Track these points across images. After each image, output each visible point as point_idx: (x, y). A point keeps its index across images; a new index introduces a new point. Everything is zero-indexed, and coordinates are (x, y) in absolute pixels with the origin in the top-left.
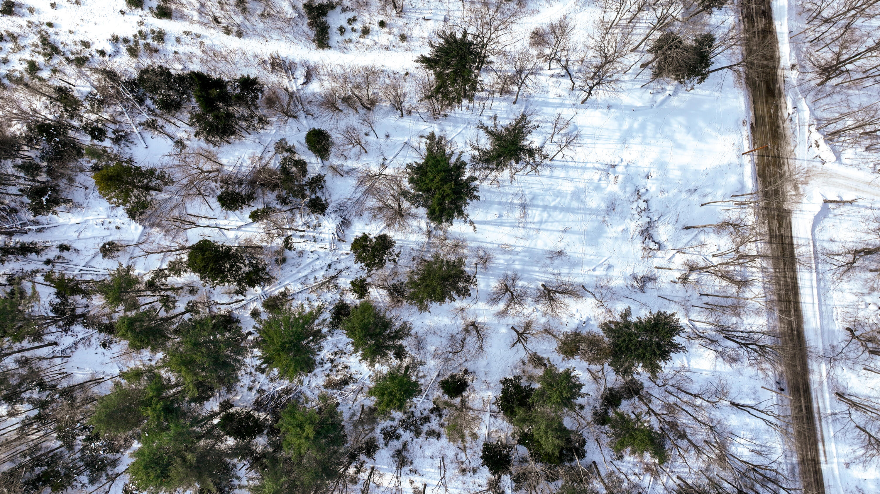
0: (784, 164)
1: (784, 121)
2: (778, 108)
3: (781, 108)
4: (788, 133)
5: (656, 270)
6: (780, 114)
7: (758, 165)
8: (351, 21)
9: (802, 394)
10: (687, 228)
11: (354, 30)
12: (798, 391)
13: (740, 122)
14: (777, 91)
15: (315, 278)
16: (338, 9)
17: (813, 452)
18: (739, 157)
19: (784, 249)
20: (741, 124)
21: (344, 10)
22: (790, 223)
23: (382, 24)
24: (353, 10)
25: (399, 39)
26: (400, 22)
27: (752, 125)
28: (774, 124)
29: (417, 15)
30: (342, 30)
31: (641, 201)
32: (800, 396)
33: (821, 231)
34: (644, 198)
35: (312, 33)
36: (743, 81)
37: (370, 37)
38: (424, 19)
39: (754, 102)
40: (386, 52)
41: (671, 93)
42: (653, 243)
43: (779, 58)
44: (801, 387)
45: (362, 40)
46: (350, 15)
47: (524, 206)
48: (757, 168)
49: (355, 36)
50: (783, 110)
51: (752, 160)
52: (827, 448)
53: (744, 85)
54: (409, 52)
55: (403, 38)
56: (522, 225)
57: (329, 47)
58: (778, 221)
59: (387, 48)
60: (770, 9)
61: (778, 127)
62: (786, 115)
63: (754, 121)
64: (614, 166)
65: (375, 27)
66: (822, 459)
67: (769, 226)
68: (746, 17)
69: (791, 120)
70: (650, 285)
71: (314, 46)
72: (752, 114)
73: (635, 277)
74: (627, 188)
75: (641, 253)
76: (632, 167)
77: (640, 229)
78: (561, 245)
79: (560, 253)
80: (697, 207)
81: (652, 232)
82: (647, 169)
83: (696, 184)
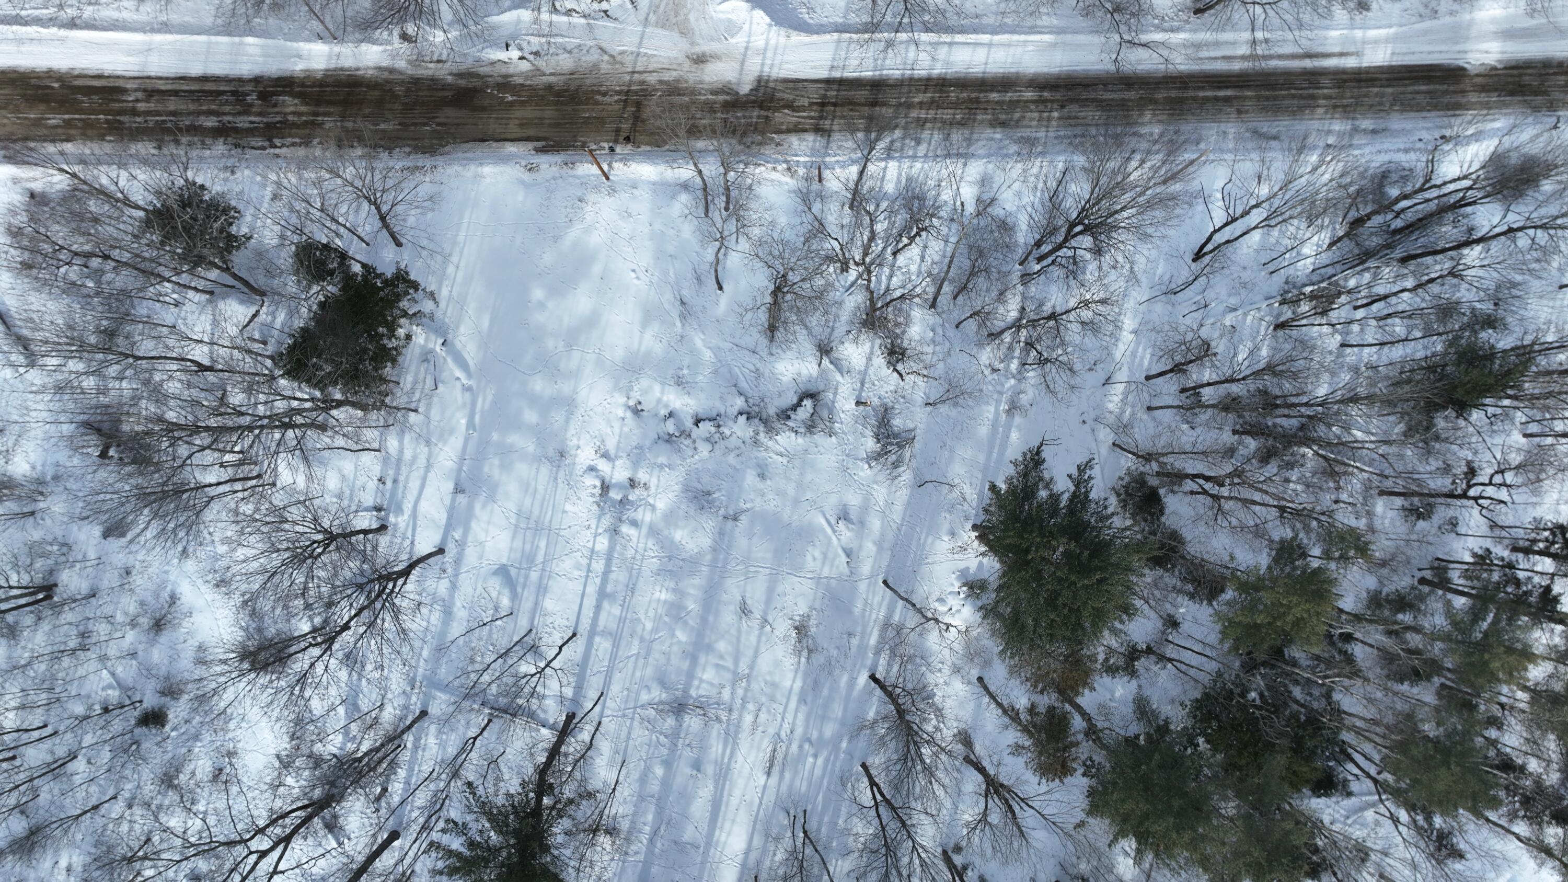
0: (643, 83)
1: (538, 72)
2: (505, 84)
3: (506, 76)
4: (566, 62)
5: (863, 406)
6: (520, 81)
9: (1191, 93)
12: (1181, 101)
13: (526, 176)
14: (462, 82)
17: (1325, 81)
18: (613, 191)
19: (851, 103)
20: (534, 175)
22: (786, 81)
27: (537, 150)
28: (543, 97)
31: (696, 433)
32: (1194, 99)
33: (811, 10)
34: (689, 423)
39: (483, 140)
41: (441, 341)
42: (800, 410)
43: (380, 68)
44: (1173, 94)
47: (679, 708)
48: (644, 148)
50: (511, 70)
51: (624, 160)
52: (1337, 49)
53: (439, 160)
56: (724, 716)
58: (777, 109)
60: (257, 80)
61: (549, 87)
62: (525, 66)
63: (531, 145)
64: (605, 488)
66: (1350, 63)
67: (789, 131)
68: (270, 140)
69: (537, 54)
70: (896, 424)
72: (511, 148)
73: (877, 456)
74: (662, 460)
75: (819, 438)
76: (611, 445)
77: (762, 436)
78: (783, 627)
79: (801, 629)
80: (724, 302)
81: (772, 411)
82: (620, 412)
83: (668, 299)
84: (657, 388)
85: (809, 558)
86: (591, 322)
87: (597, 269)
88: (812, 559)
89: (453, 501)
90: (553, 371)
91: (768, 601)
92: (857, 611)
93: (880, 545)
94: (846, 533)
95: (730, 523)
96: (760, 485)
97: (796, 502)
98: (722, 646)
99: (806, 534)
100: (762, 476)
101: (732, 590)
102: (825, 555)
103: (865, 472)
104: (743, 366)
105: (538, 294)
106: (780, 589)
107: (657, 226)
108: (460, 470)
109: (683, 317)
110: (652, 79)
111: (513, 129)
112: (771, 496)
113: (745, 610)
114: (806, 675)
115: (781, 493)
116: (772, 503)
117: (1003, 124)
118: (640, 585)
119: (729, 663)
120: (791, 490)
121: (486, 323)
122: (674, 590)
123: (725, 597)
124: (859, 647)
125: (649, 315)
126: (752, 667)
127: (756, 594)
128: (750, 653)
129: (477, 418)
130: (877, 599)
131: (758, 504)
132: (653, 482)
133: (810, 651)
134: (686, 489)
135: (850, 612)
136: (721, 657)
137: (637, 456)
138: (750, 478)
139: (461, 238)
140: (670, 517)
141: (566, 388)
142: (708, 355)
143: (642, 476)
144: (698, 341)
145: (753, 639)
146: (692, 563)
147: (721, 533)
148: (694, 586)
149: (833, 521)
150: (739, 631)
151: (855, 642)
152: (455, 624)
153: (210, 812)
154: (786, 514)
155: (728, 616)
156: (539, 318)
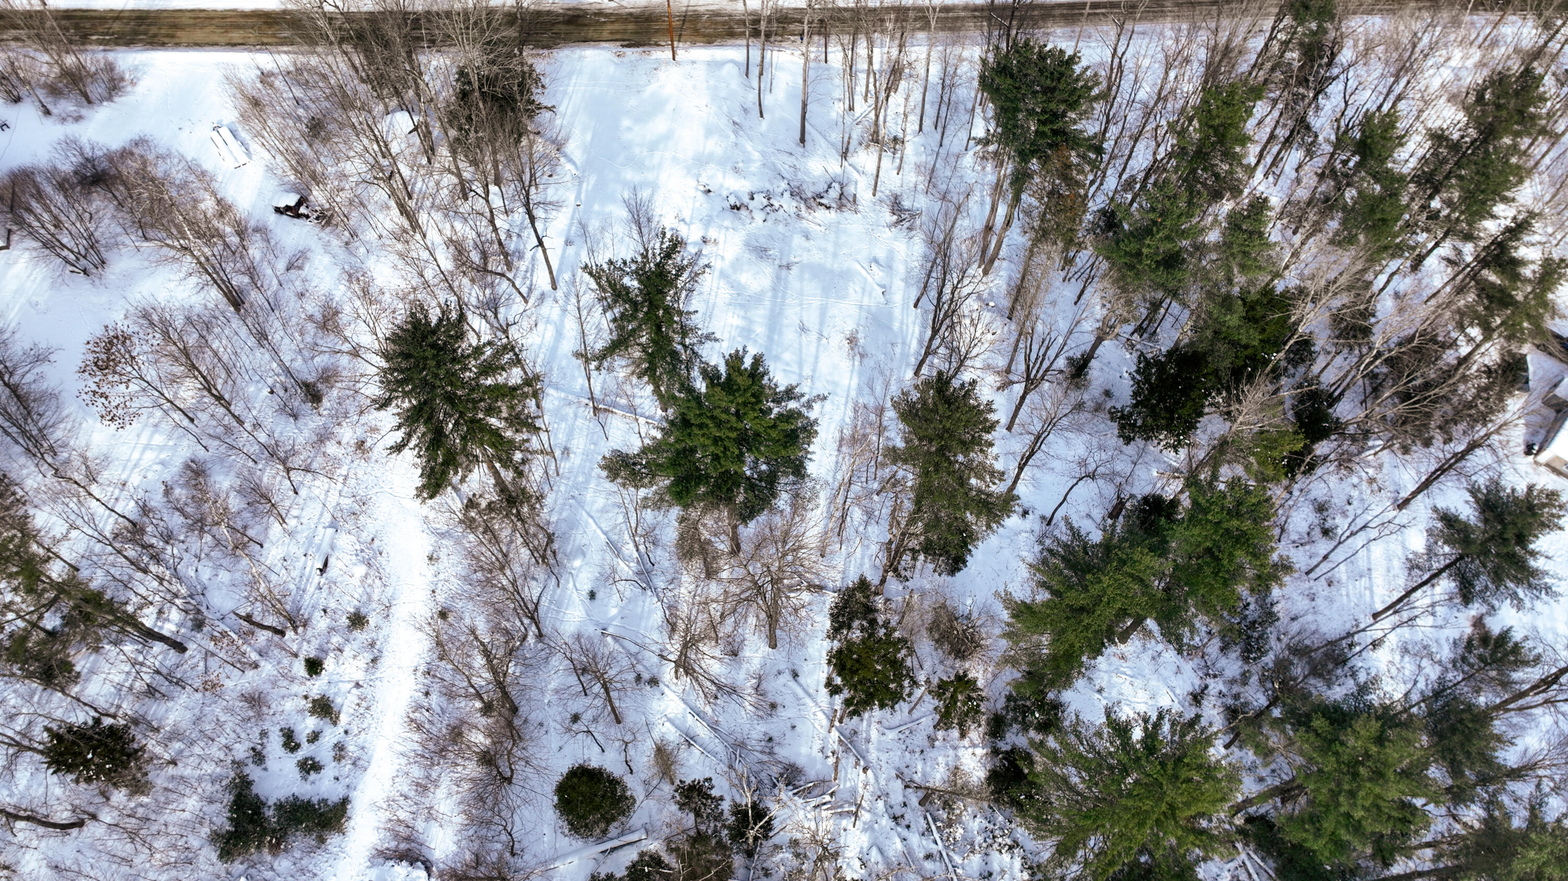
0: (696, 9)
1: (622, 7)
2: (599, 14)
3: (599, 10)
5: (878, 194)
6: (609, 11)
7: (694, 43)
8: (290, 742)
10: (803, 140)
11: (314, 737)
13: (616, 59)
14: (570, 13)
15: (928, 857)
16: (253, 772)
18: (679, 64)
19: (842, 20)
20: (622, 59)
21: (259, 757)
23: (314, 666)
24: (264, 734)
25: (357, 633)
26: (321, 623)
28: (626, 19)
29: (311, 589)
30: (310, 767)
31: (752, 205)
35: (299, 841)
36: (546, 52)
37: (339, 700)
38: (322, 571)
39: (584, 40)
40: (384, 663)
41: (555, 148)
42: (830, 192)
45: (344, 719)
46: (275, 745)
48: (700, 44)
49: (331, 736)
50: (604, 7)
51: (686, 49)
53: (552, 51)
54: (393, 610)
55: (357, 620)
57: (345, 801)
58: (790, 23)
59: (374, 660)
61: (631, 14)
62: (613, 4)
63: (618, 43)
65: (317, 687)
67: (800, 35)
70: (906, 204)
71: (333, 840)
72: (604, 45)
73: (895, 224)
74: (727, 223)
75: (847, 214)
76: (686, 215)
77: (804, 212)
78: (837, 341)
79: (852, 340)
80: (764, 125)
81: (810, 195)
82: (692, 193)
83: (723, 123)
84: (720, 175)
85: (851, 291)
86: (667, 137)
87: (669, 108)
88: (853, 289)
89: (564, 251)
90: (640, 166)
91: (822, 323)
92: (896, 325)
93: (906, 280)
94: (878, 274)
95: (784, 272)
96: (806, 244)
97: (835, 255)
98: (787, 356)
99: (846, 275)
100: (807, 238)
101: (791, 316)
102: (864, 290)
103: (888, 234)
104: (784, 163)
105: (626, 122)
106: (830, 313)
107: (712, 82)
108: (569, 230)
109: (736, 133)
110: (702, 9)
111: (605, 35)
112: (815, 251)
113: (803, 329)
114: (860, 374)
115: (824, 250)
116: (816, 257)
117: (950, 29)
118: (716, 312)
119: (795, 368)
120: (830, 247)
121: (589, 137)
122: (744, 318)
123: (785, 322)
124: (902, 354)
125: (709, 131)
126: (814, 370)
127: (812, 321)
128: (812, 359)
129: (583, 196)
130: (911, 319)
131: (805, 258)
132: (721, 240)
133: (862, 356)
134: (747, 244)
135: (890, 328)
136: (788, 364)
137: (708, 222)
138: (798, 240)
139: (570, 89)
140: (737, 264)
141: (650, 176)
142: (756, 155)
143: (712, 234)
144: (749, 146)
145: (813, 350)
146: (757, 298)
147: (778, 278)
148: (760, 315)
149: (866, 266)
150: (800, 344)
151: (898, 350)
152: (564, 342)
153: (351, 475)
154: (828, 264)
155: (790, 335)
156: (628, 136)
